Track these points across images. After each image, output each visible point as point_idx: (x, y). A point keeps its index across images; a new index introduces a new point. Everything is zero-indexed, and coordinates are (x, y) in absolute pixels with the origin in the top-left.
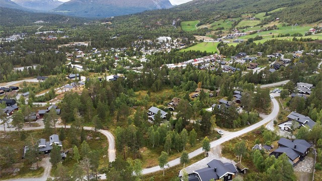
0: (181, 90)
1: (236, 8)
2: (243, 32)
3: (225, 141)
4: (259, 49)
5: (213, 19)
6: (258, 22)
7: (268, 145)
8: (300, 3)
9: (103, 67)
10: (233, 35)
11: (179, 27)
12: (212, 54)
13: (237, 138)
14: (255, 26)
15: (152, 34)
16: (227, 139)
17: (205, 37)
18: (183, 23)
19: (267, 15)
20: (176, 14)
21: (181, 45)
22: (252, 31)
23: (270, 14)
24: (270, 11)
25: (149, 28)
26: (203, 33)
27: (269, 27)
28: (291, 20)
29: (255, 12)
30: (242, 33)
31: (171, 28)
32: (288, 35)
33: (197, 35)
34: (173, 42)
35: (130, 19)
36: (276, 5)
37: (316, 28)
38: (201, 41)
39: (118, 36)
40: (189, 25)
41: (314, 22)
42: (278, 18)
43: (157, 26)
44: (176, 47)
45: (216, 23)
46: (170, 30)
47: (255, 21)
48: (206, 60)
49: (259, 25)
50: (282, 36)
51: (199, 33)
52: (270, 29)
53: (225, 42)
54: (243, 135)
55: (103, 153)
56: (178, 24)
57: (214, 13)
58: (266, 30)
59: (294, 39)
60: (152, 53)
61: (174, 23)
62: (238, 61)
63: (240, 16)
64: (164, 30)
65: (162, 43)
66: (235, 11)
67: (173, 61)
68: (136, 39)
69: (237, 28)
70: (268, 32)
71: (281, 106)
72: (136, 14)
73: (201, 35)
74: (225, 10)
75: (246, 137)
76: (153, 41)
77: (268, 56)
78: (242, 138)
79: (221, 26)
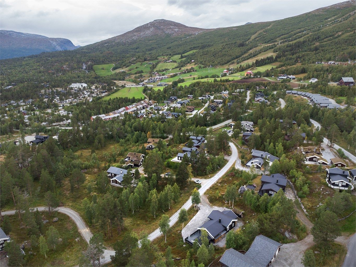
0: (128, 143)
1: (150, 50)
2: (163, 75)
3: (206, 190)
4: (188, 92)
5: (130, 62)
6: (176, 65)
7: (250, 185)
8: (209, 46)
9: (11, 126)
10: (154, 79)
11: (93, 71)
12: (141, 100)
13: (215, 184)
14: (173, 69)
15: (60, 81)
16: (208, 187)
17: (125, 82)
18: (95, 67)
19: (182, 57)
20: (84, 56)
21: (102, 93)
22: (171, 74)
23: (185, 57)
24: (184, 53)
25: (53, 74)
26: (122, 77)
27: (187, 70)
28: (205, 62)
29: (170, 55)
30: (164, 77)
31: (83, 72)
32: (207, 77)
33: (116, 80)
34: (90, 88)
35: (24, 63)
36: (189, 47)
37: (228, 70)
38: (123, 87)
39: (13, 85)
40: (103, 69)
41: (226, 63)
42: (193, 61)
43: (64, 72)
44: (97, 94)
45: (133, 66)
46: (82, 75)
47: (172, 64)
48: (138, 107)
49: (177, 67)
50: (202, 78)
51: (117, 78)
52: (189, 71)
53: (149, 86)
54: (219, 180)
55: (74, 237)
56: (90, 68)
57: (128, 55)
58: (185, 73)
59: (215, 81)
60: (71, 103)
61: (84, 67)
62: (173, 105)
63: (156, 59)
64: (74, 75)
65: (78, 91)
66: (150, 54)
67: (101, 111)
68: (42, 87)
69: (157, 71)
70: (188, 74)
71: (237, 146)
72: (32, 57)
73: (120, 80)
74: (138, 52)
75: (223, 181)
76: (66, 89)
77: (200, 98)
78: (220, 183)
79: (139, 70)
